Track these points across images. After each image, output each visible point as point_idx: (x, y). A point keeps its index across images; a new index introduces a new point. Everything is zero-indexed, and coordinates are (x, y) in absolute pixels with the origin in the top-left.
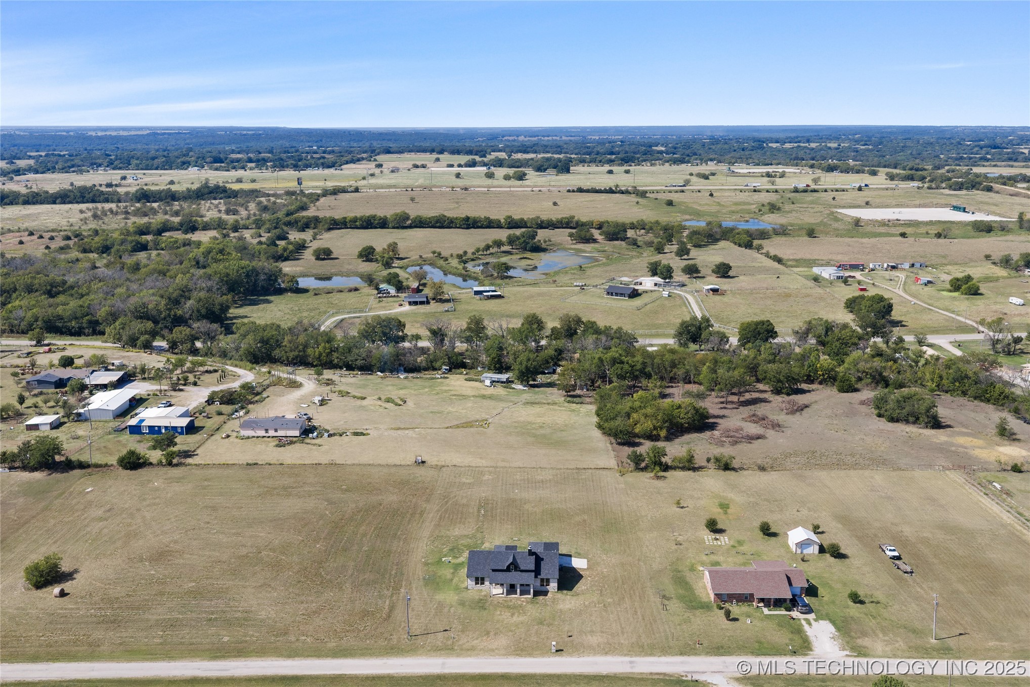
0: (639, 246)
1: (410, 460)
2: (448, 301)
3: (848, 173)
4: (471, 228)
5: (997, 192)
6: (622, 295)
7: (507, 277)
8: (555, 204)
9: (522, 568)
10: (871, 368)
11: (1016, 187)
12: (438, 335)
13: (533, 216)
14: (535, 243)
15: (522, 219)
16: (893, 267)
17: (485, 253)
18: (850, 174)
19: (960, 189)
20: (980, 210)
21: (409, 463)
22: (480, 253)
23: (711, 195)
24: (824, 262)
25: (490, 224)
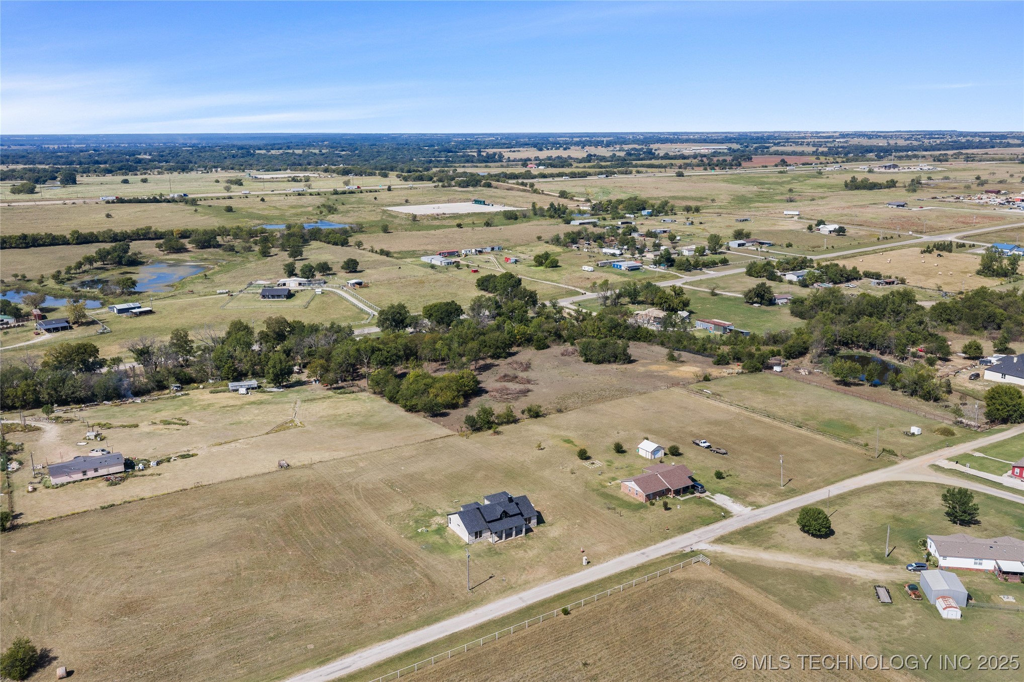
0: (237, 252)
1: (274, 467)
2: (93, 322)
3: (361, 175)
4: (31, 246)
5: (496, 188)
6: (279, 296)
7: (135, 293)
8: (108, 216)
9: (511, 514)
10: (554, 327)
11: (508, 183)
12: (143, 354)
13: (105, 229)
14: (129, 256)
15: (92, 234)
16: (480, 252)
17: (78, 271)
18: (364, 177)
19: (467, 186)
20: (497, 203)
21: (274, 469)
22: (73, 271)
23: (263, 200)
24: (422, 253)
25: (54, 241)
